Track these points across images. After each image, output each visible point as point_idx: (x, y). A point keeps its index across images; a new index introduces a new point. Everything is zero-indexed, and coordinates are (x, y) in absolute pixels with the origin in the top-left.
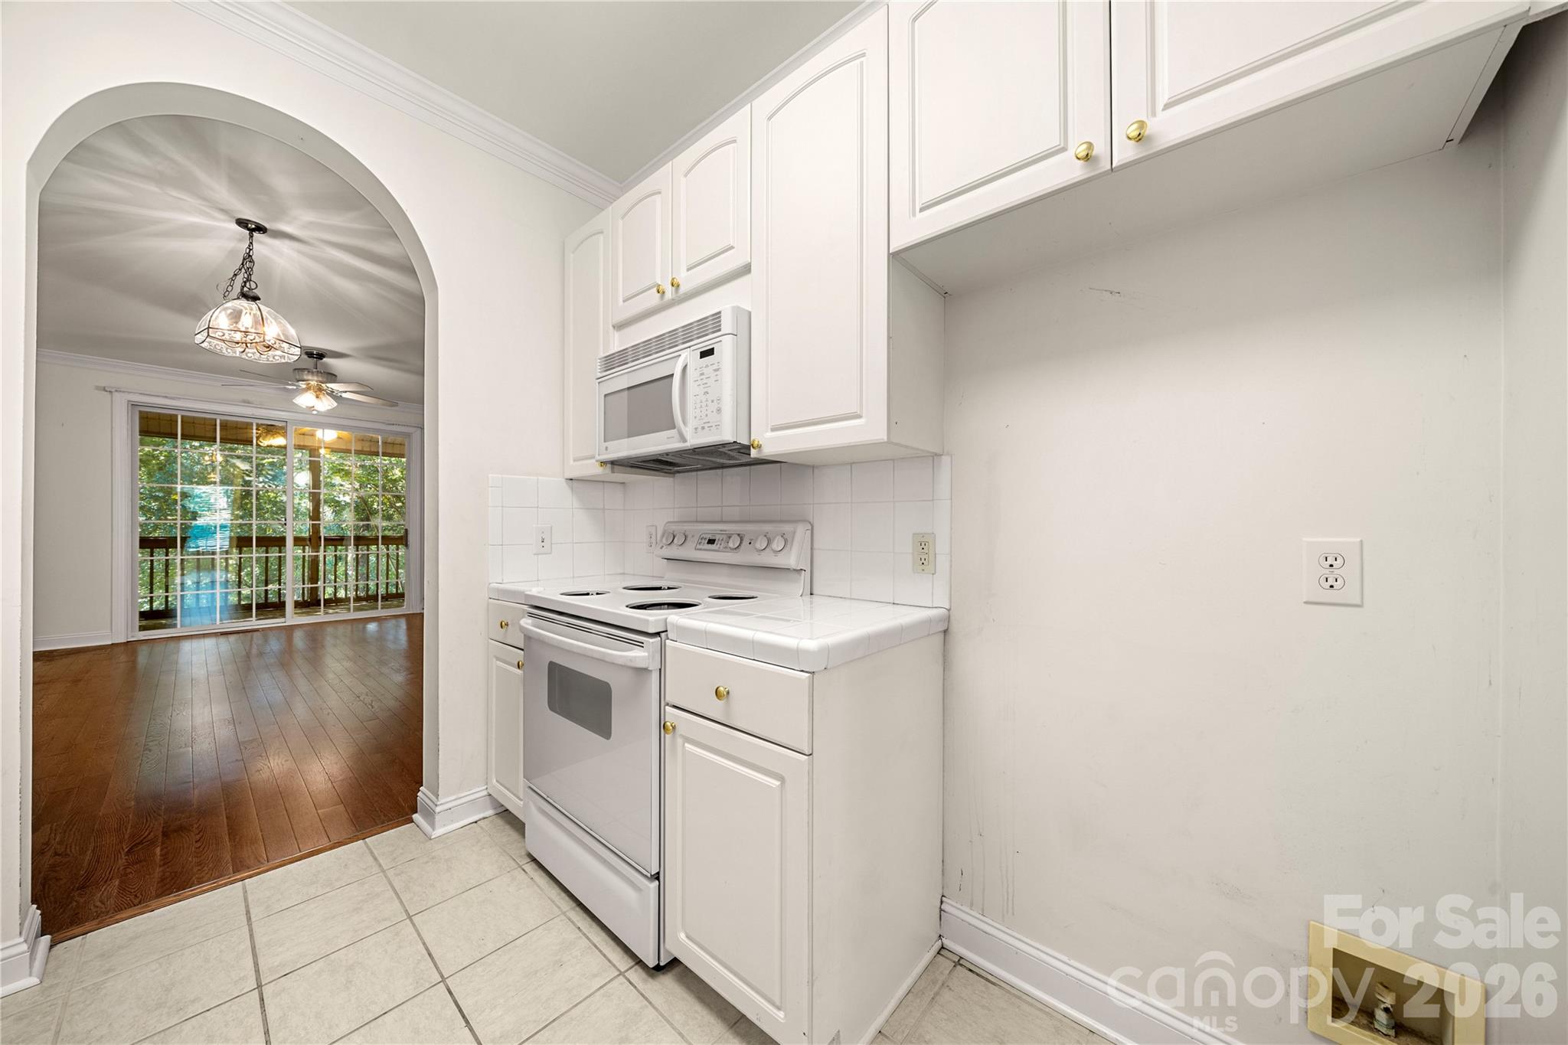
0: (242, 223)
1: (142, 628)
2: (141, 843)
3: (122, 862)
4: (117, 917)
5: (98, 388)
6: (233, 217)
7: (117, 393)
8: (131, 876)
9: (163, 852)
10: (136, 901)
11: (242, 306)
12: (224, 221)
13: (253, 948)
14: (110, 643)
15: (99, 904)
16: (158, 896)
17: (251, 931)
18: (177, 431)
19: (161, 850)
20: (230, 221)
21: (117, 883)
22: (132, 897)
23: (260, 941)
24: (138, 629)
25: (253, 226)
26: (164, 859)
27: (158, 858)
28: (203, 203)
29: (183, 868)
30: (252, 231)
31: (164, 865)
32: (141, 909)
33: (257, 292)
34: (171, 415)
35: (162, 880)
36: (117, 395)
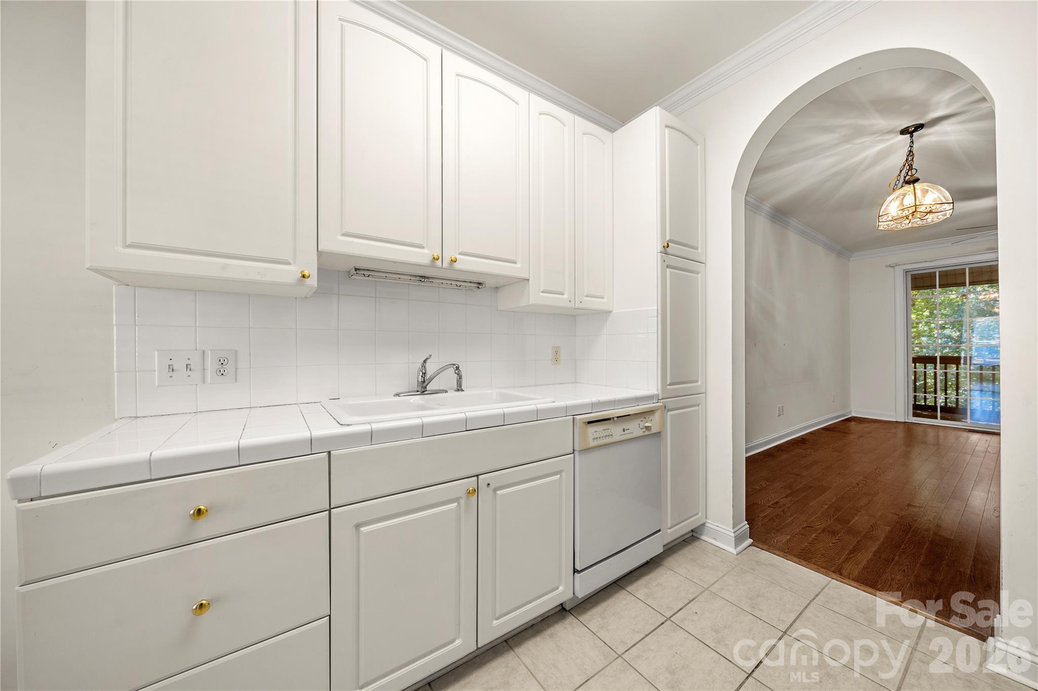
0: (904, 132)
1: (915, 415)
2: (811, 527)
3: (797, 530)
4: (774, 551)
5: (887, 266)
6: (897, 132)
7: (897, 267)
8: (795, 538)
9: (815, 538)
10: (786, 551)
11: (906, 190)
12: (893, 138)
13: (801, 614)
14: (895, 420)
15: (775, 541)
16: (795, 556)
17: (809, 604)
18: (936, 282)
19: (816, 536)
20: (897, 136)
21: (788, 538)
22: (787, 548)
23: (807, 613)
24: (912, 415)
25: (913, 129)
26: (812, 541)
27: (811, 539)
28: (875, 136)
29: (815, 551)
30: (911, 133)
31: (810, 543)
32: (784, 555)
33: (917, 176)
34: (930, 273)
35: (803, 549)
36: (897, 268)
